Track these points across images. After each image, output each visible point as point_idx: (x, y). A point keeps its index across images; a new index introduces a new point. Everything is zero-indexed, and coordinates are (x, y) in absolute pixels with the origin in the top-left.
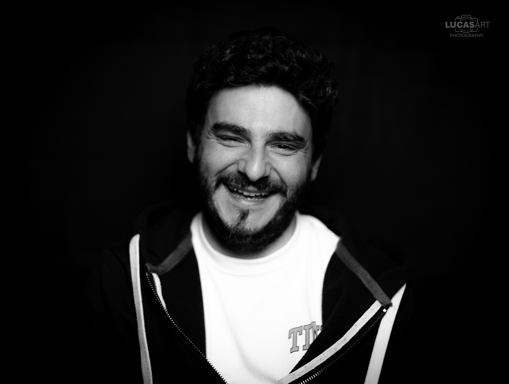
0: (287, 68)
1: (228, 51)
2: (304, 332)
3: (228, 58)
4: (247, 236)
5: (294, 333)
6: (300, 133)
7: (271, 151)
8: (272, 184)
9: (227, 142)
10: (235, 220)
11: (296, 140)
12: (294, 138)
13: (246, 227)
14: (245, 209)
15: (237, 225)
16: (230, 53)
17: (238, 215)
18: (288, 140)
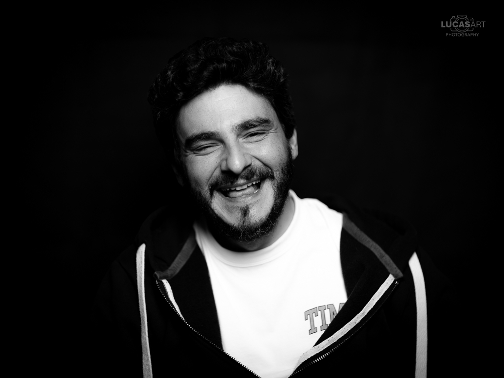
0: (225, 65)
1: (169, 73)
2: (319, 313)
3: (171, 79)
4: (256, 229)
5: (310, 314)
6: (263, 116)
7: (245, 142)
8: (257, 171)
9: (203, 152)
10: (239, 219)
11: (262, 123)
12: (259, 122)
13: (252, 221)
14: (244, 205)
15: (243, 223)
16: (172, 73)
17: (240, 214)
18: (255, 126)
